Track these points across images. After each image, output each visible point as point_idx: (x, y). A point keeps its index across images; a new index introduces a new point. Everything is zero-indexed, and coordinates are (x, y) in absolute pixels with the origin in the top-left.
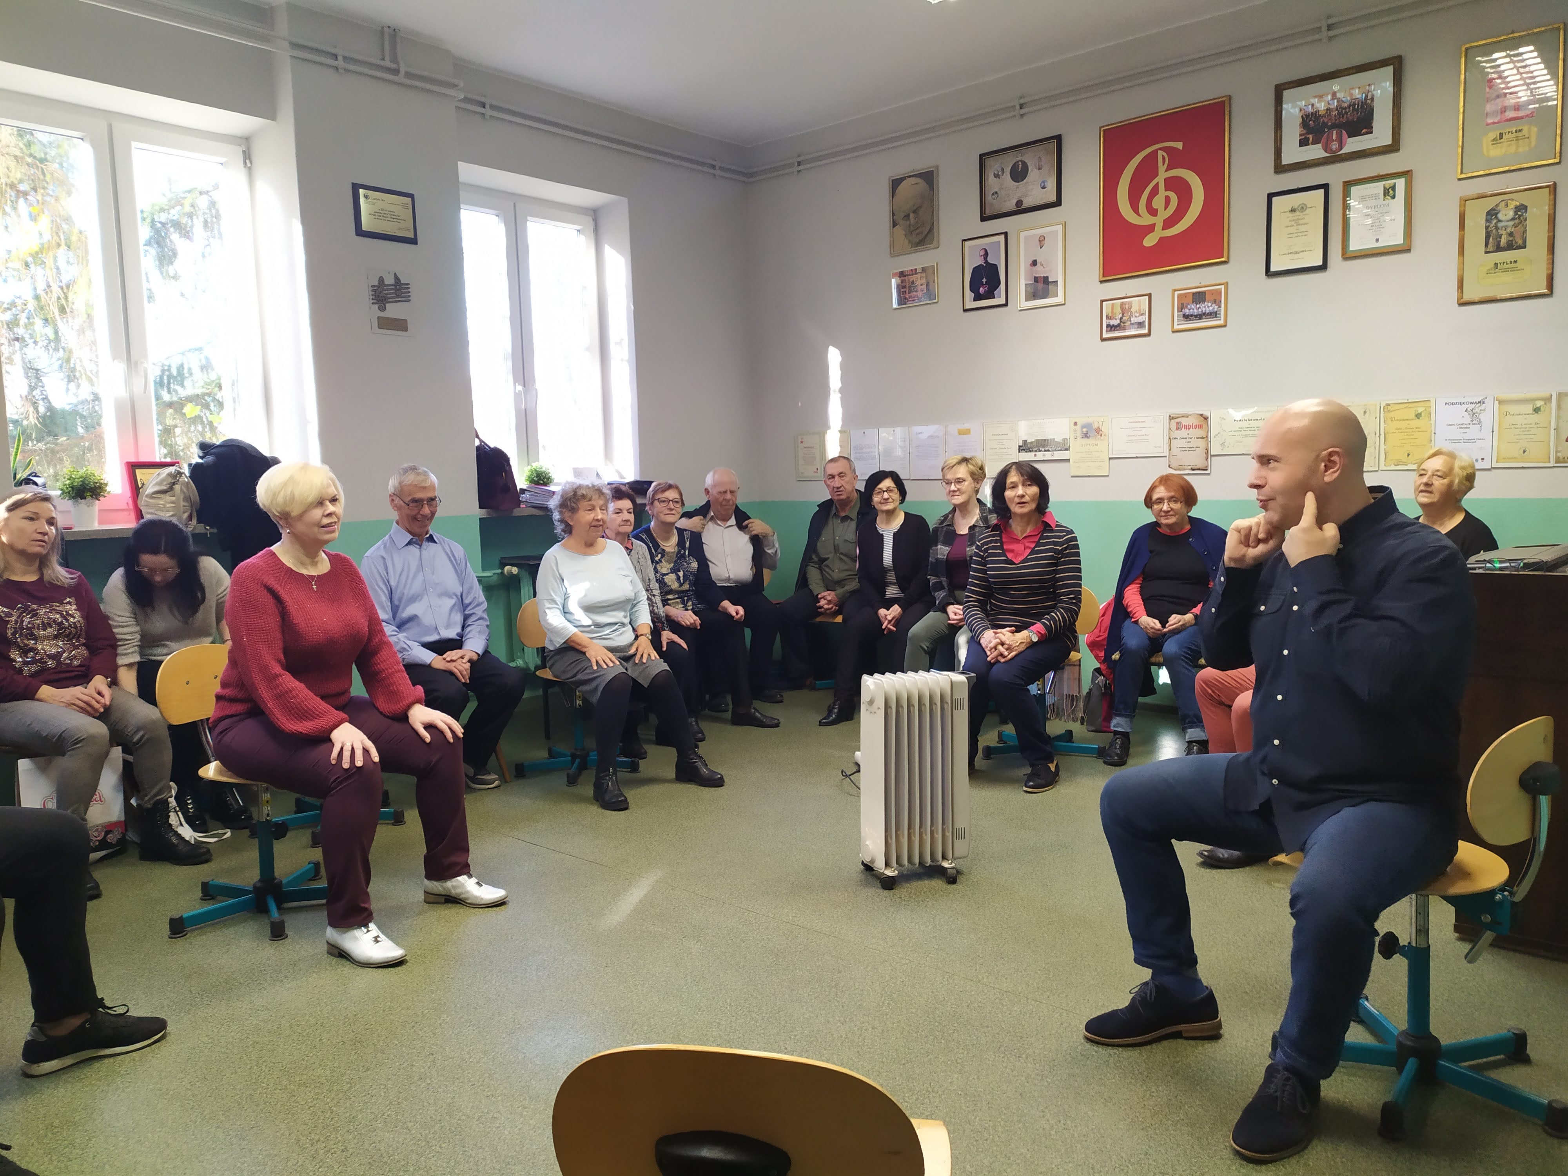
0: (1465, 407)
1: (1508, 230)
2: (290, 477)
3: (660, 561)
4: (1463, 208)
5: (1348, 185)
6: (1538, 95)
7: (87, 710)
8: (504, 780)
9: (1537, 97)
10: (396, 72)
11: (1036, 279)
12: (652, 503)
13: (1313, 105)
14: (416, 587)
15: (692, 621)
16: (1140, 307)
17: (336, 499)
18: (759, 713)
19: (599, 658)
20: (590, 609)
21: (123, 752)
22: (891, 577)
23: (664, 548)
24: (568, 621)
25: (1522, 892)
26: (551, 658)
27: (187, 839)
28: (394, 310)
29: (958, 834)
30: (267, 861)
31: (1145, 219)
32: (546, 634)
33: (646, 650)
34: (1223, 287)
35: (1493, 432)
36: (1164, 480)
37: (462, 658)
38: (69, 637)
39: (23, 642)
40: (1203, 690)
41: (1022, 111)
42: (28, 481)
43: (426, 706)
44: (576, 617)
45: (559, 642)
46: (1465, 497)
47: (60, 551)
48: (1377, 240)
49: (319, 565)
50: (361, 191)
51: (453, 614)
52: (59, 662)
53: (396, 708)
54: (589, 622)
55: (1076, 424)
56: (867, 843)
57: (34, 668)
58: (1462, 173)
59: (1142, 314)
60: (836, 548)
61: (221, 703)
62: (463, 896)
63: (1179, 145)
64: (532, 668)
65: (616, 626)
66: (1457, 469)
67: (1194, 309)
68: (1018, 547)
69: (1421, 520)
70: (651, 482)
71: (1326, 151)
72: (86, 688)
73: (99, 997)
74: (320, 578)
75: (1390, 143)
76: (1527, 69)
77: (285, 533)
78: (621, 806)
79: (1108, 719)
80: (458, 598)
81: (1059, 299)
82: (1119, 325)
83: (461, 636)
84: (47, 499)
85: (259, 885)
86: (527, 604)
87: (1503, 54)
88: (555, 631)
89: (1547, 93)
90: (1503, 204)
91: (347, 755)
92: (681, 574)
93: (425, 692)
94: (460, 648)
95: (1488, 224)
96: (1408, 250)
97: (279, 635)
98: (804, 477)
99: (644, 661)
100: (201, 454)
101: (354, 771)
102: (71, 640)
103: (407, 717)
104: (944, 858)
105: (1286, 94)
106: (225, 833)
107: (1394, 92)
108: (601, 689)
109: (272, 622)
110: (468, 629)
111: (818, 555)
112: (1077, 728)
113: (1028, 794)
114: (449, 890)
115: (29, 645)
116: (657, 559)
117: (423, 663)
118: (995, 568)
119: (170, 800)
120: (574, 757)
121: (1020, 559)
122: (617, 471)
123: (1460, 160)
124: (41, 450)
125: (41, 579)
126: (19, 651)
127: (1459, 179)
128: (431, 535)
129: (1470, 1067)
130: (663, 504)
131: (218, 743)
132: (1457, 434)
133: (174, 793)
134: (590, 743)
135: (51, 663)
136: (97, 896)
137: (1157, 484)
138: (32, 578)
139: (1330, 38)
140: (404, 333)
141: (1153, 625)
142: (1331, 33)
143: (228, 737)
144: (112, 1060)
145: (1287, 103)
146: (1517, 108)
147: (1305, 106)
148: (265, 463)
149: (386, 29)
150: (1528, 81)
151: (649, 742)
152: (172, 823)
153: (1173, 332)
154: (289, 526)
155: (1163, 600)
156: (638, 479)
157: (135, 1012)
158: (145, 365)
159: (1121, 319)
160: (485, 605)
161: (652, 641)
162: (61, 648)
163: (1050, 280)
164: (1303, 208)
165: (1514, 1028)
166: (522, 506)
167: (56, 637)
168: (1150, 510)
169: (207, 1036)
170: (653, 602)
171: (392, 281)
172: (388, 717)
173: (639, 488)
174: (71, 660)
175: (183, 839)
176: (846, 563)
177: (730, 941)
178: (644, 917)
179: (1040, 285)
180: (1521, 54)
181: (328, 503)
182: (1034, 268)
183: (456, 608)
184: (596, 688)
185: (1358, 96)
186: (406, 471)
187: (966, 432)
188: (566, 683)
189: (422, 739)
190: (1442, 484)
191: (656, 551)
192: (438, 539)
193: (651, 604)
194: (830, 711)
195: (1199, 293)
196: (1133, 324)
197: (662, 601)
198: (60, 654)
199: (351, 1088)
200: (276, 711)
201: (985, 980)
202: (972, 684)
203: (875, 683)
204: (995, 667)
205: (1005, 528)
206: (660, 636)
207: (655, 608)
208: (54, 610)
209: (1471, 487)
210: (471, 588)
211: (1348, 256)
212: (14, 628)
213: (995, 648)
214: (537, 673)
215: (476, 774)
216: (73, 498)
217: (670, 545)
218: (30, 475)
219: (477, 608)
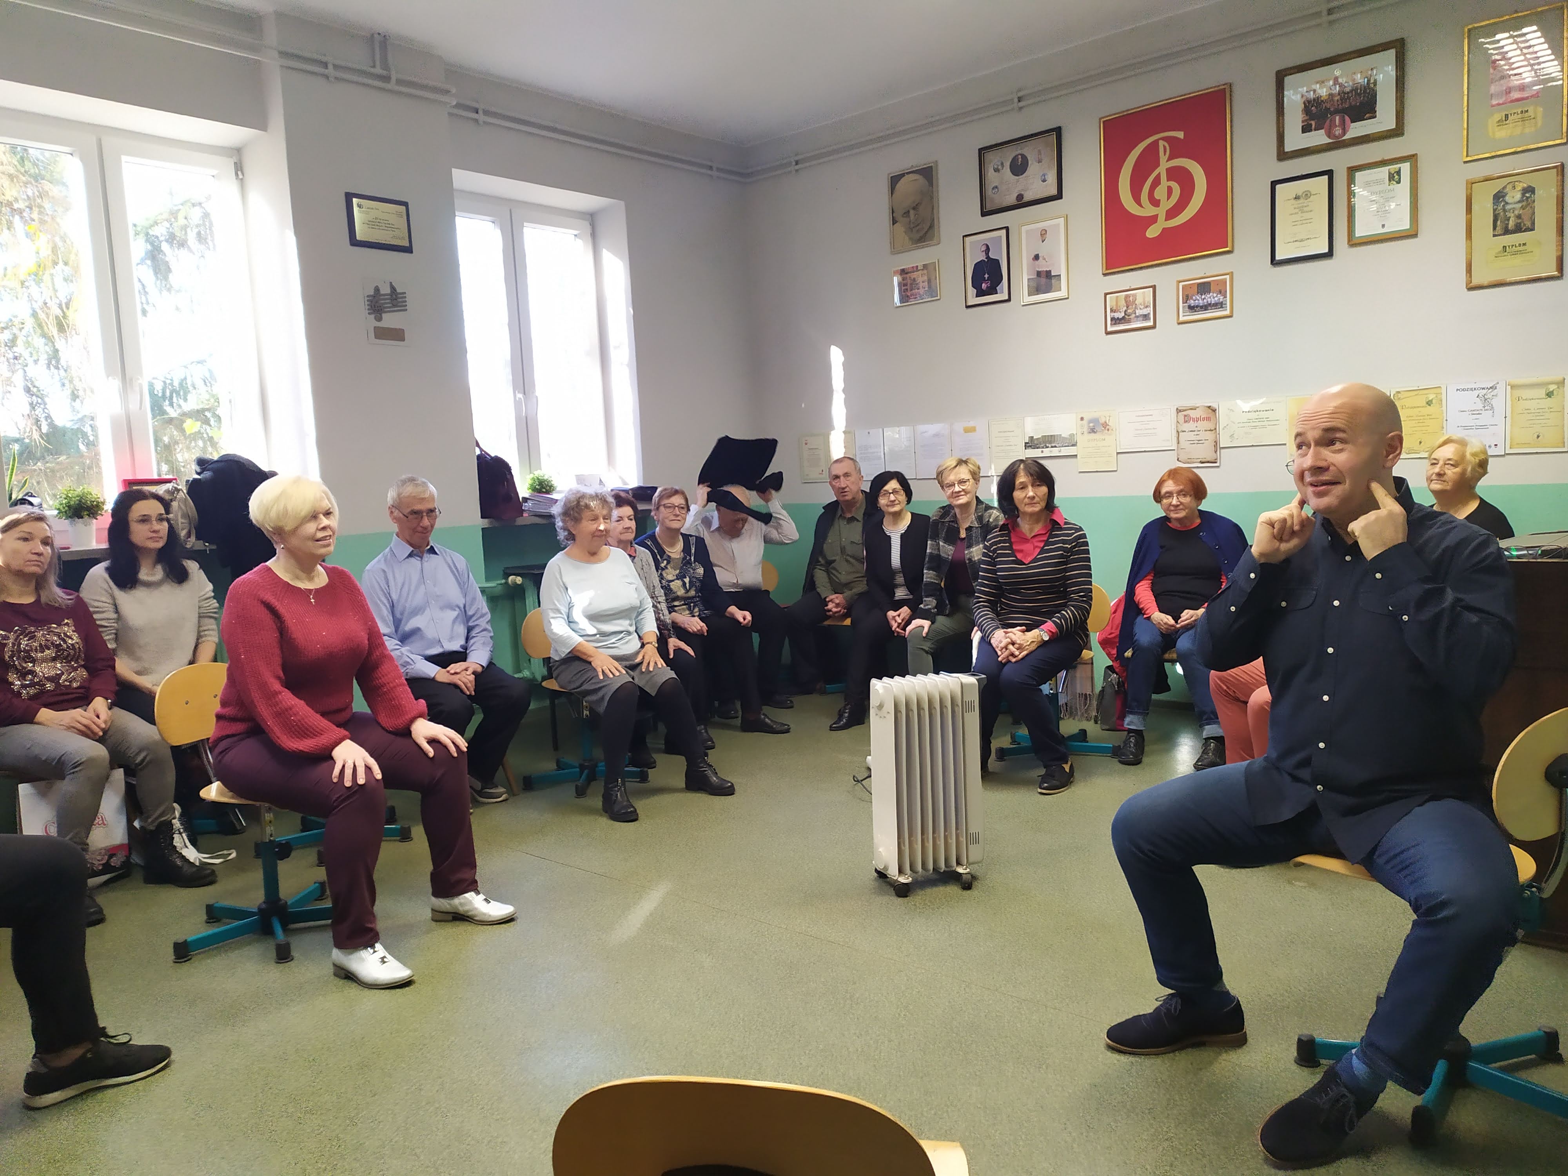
0: (1476, 393)
1: (1516, 212)
2: (282, 492)
3: (666, 567)
4: (1469, 191)
5: (1352, 171)
6: (1543, 75)
7: (87, 733)
8: (512, 793)
9: (1541, 77)
10: (386, 79)
11: (1039, 274)
12: (658, 509)
13: (1315, 91)
14: (418, 599)
15: (699, 628)
16: (1144, 299)
17: (331, 513)
18: (769, 719)
19: (605, 668)
20: (594, 618)
21: (126, 774)
22: (900, 579)
23: (670, 554)
24: (573, 630)
25: (1550, 888)
26: (556, 668)
27: (192, 861)
28: (390, 320)
29: (973, 839)
30: (271, 882)
31: (1148, 210)
32: (550, 644)
33: (653, 659)
34: (1228, 277)
35: (1505, 417)
36: (1173, 474)
37: (466, 670)
38: (67, 659)
39: (21, 665)
40: (1217, 684)
41: (1021, 104)
42: (23, 501)
43: (430, 720)
44: (581, 626)
45: (564, 652)
46: (1479, 483)
47: (57, 572)
48: (1383, 226)
49: (316, 579)
50: (355, 200)
51: (455, 627)
52: (58, 684)
53: (400, 722)
54: (594, 631)
55: (1082, 419)
56: (880, 850)
57: (32, 691)
58: (1467, 156)
59: (1147, 307)
60: (843, 550)
61: (221, 723)
62: (470, 913)
63: (1180, 135)
64: (539, 679)
65: (622, 635)
66: (1468, 456)
67: (1199, 300)
68: (1027, 547)
69: (1435, 508)
70: (656, 488)
71: (1329, 137)
72: (85, 711)
73: (101, 1026)
74: (318, 591)
75: (1394, 127)
76: (1531, 50)
77: (279, 548)
78: (631, 817)
79: (1122, 717)
80: (461, 610)
81: (1063, 293)
82: (1123, 317)
83: (465, 648)
84: (41, 519)
85: (264, 906)
86: (532, 614)
87: (1507, 35)
88: (560, 640)
89: (1551, 74)
90: (1510, 187)
91: (348, 772)
92: (687, 580)
93: (428, 706)
94: (465, 661)
95: (1495, 207)
96: (1415, 235)
97: (277, 651)
98: (810, 479)
99: (651, 669)
100: (199, 470)
101: (357, 789)
102: (70, 662)
103: (410, 732)
104: (959, 863)
105: (1288, 80)
106: (230, 854)
107: (1397, 75)
108: (607, 699)
109: (270, 636)
110: (472, 641)
111: (824, 557)
112: (1091, 728)
113: (1043, 796)
114: (456, 907)
115: (26, 668)
116: (663, 565)
117: (427, 676)
118: (1005, 568)
119: (173, 821)
120: (582, 768)
121: (1030, 559)
122: (620, 478)
123: (1466, 143)
124: (41, 470)
125: (38, 601)
126: (17, 674)
127: (1465, 162)
128: (432, 547)
129: (1502, 1069)
130: (668, 510)
131: (218, 762)
132: (1469, 420)
133: (177, 814)
134: (598, 753)
135: (49, 686)
136: (100, 920)
137: (1165, 478)
138: (29, 600)
139: (1331, 23)
140: (402, 342)
141: (1165, 620)
142: (1331, 17)
143: (228, 758)
144: (115, 1090)
145: (1288, 90)
146: (1522, 88)
147: (1307, 92)
148: (262, 476)
149: (376, 36)
150: (1532, 62)
151: (659, 751)
152: (176, 845)
153: (1179, 324)
154: (283, 540)
155: (1175, 596)
156: (642, 485)
157: (138, 1041)
158: (140, 381)
159: (1126, 311)
160: (489, 616)
161: (658, 649)
162: (60, 670)
163: (1053, 274)
164: (1307, 195)
165: (1544, 1026)
166: (524, 515)
167: (54, 659)
168: (1159, 505)
169: (211, 1063)
170: (658, 609)
171: (388, 291)
172: (390, 732)
173: (643, 494)
174: (70, 682)
175: (187, 861)
176: (853, 565)
177: (742, 954)
178: (655, 931)
179: (1043, 280)
180: (1524, 35)
181: (321, 516)
182: (1037, 262)
183: (459, 620)
184: (603, 698)
185: (1360, 81)
186: (404, 482)
187: (972, 430)
188: (572, 694)
189: (425, 754)
190: (1454, 473)
191: (661, 558)
192: (439, 551)
193: (657, 611)
194: (840, 717)
195: (1204, 283)
196: (1137, 317)
197: (668, 608)
198: (60, 676)
199: (357, 1114)
200: (276, 729)
201: (1003, 989)
202: (982, 687)
203: (884, 687)
204: (1006, 667)
205: (1013, 529)
206: (666, 643)
207: (661, 615)
208: (52, 631)
209: (1485, 472)
210: (474, 599)
211: (1354, 242)
212: (11, 651)
213: (1006, 648)
214: (544, 684)
215: (482, 789)
216: (70, 517)
217: (676, 551)
218: (25, 495)
219: (481, 619)
